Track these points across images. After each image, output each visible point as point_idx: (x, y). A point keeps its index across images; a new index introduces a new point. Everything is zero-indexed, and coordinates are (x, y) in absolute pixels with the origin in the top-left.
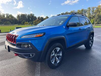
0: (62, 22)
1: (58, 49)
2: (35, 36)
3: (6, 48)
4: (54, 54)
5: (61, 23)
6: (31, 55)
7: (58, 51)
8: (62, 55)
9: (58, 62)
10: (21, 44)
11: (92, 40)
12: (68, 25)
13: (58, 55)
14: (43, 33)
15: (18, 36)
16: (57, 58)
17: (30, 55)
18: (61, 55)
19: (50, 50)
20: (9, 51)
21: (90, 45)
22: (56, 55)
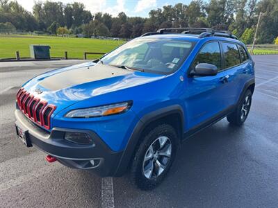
0: (176, 60)
1: (163, 140)
2: (104, 111)
3: (18, 134)
4: (150, 156)
5: (174, 65)
6: (92, 162)
7: (163, 144)
8: (172, 153)
9: (161, 170)
10: (65, 132)
11: (248, 104)
12: (192, 72)
13: (161, 154)
14: (125, 102)
15: (55, 108)
16: (157, 162)
17: (89, 161)
18: (169, 153)
19: (142, 146)
20: (29, 145)
21: (242, 118)
22: (156, 156)
